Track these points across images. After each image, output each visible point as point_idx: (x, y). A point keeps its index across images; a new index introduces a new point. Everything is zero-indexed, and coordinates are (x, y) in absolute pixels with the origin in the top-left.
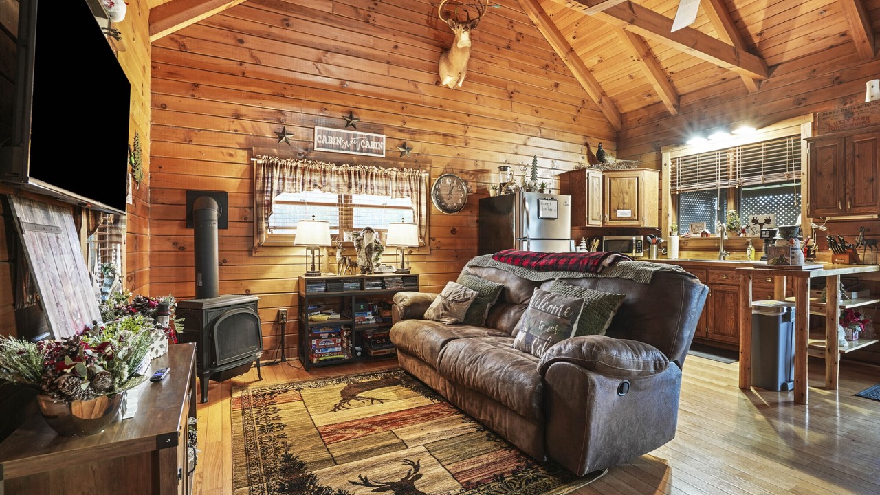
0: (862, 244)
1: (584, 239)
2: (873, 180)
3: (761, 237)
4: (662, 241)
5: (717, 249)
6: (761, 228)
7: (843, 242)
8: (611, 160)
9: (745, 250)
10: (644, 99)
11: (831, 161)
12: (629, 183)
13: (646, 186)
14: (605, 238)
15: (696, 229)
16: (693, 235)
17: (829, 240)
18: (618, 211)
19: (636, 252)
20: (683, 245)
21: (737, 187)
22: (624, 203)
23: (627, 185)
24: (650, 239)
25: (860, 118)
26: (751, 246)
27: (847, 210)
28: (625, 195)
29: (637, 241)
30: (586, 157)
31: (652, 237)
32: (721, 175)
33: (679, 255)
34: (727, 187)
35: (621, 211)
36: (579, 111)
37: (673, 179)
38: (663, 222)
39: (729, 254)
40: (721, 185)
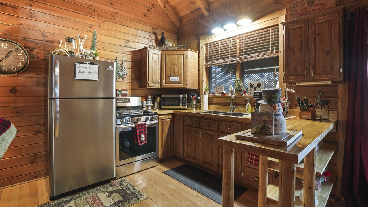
0: (320, 104)
1: (150, 96)
2: (329, 53)
3: (254, 97)
4: (199, 98)
5: (229, 104)
6: (255, 90)
7: (307, 102)
8: (170, 44)
9: (245, 106)
10: (191, 6)
11: (299, 38)
12: (178, 59)
13: (189, 61)
14: (163, 96)
15: (219, 90)
16: (217, 95)
17: (298, 100)
18: (171, 77)
19: (182, 105)
20: (211, 101)
21: (241, 62)
22: (174, 72)
23: (176, 60)
24: (192, 96)
25: (319, 4)
26: (248, 103)
27: (311, 77)
28: (175, 67)
29: (183, 98)
30: (154, 41)
31: (193, 95)
32: (232, 54)
33: (209, 107)
34: (236, 62)
35: (173, 77)
36: (149, 10)
37: (206, 57)
38: (200, 85)
39: (236, 108)
40: (232, 61)
